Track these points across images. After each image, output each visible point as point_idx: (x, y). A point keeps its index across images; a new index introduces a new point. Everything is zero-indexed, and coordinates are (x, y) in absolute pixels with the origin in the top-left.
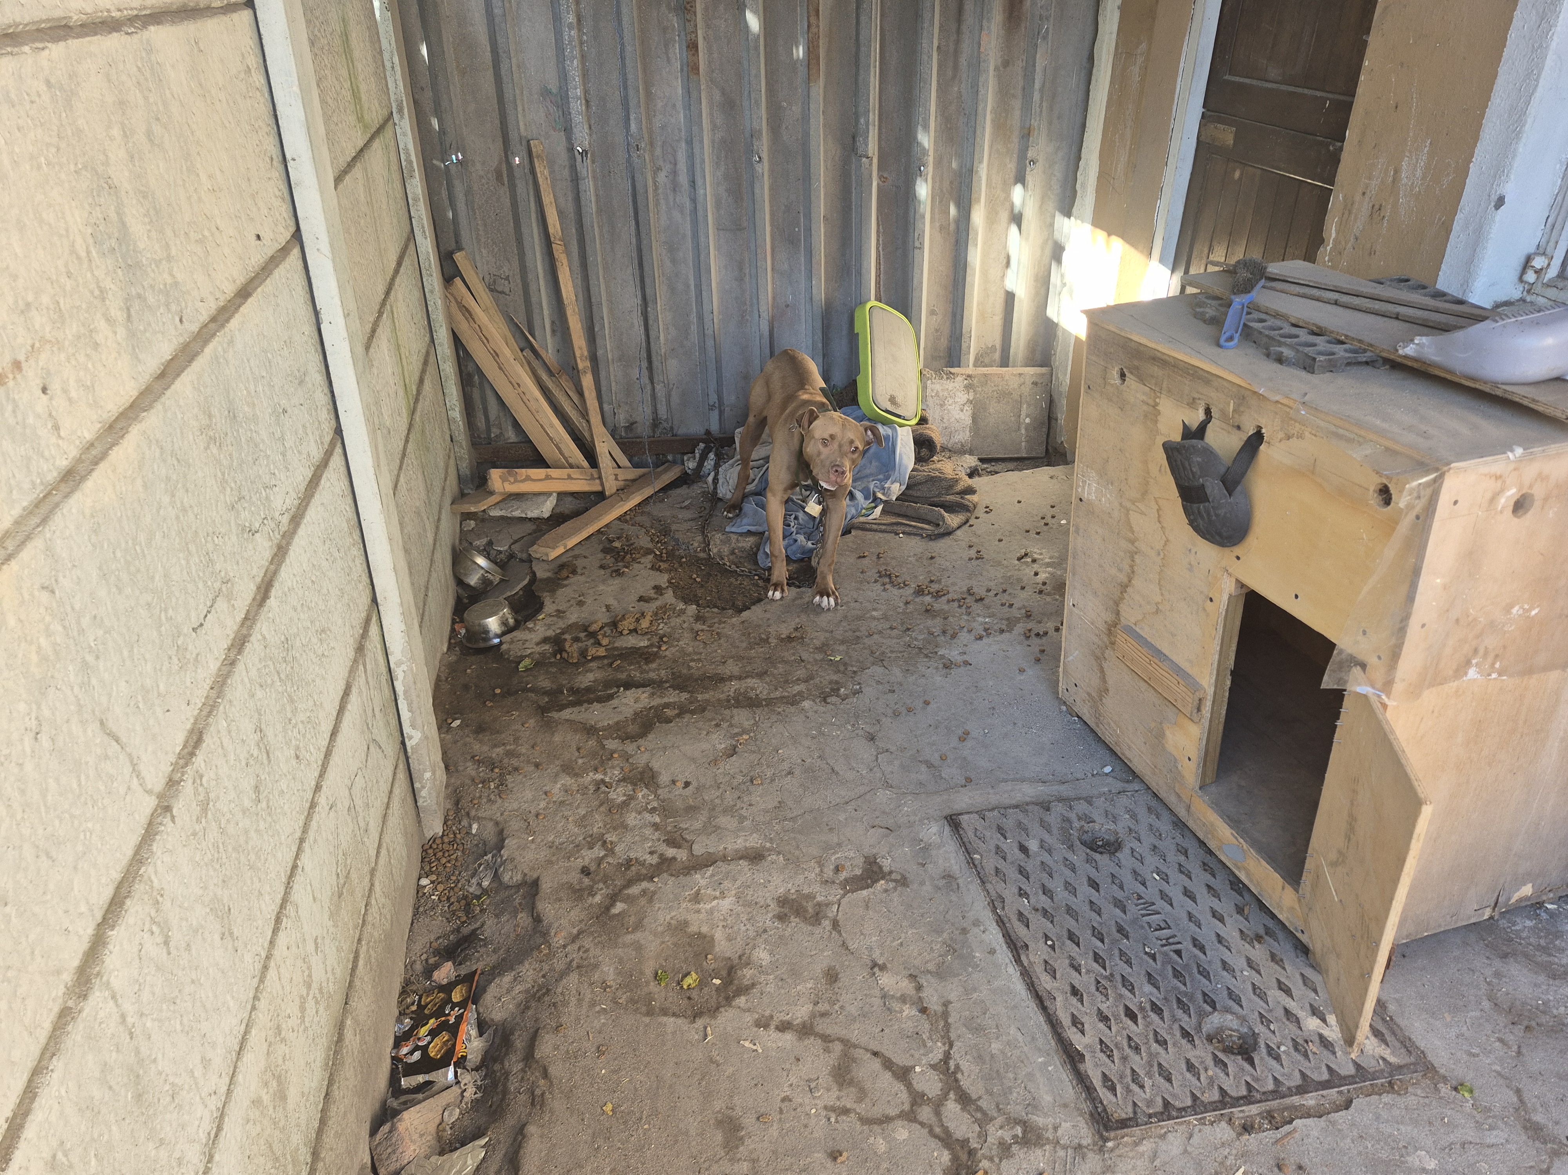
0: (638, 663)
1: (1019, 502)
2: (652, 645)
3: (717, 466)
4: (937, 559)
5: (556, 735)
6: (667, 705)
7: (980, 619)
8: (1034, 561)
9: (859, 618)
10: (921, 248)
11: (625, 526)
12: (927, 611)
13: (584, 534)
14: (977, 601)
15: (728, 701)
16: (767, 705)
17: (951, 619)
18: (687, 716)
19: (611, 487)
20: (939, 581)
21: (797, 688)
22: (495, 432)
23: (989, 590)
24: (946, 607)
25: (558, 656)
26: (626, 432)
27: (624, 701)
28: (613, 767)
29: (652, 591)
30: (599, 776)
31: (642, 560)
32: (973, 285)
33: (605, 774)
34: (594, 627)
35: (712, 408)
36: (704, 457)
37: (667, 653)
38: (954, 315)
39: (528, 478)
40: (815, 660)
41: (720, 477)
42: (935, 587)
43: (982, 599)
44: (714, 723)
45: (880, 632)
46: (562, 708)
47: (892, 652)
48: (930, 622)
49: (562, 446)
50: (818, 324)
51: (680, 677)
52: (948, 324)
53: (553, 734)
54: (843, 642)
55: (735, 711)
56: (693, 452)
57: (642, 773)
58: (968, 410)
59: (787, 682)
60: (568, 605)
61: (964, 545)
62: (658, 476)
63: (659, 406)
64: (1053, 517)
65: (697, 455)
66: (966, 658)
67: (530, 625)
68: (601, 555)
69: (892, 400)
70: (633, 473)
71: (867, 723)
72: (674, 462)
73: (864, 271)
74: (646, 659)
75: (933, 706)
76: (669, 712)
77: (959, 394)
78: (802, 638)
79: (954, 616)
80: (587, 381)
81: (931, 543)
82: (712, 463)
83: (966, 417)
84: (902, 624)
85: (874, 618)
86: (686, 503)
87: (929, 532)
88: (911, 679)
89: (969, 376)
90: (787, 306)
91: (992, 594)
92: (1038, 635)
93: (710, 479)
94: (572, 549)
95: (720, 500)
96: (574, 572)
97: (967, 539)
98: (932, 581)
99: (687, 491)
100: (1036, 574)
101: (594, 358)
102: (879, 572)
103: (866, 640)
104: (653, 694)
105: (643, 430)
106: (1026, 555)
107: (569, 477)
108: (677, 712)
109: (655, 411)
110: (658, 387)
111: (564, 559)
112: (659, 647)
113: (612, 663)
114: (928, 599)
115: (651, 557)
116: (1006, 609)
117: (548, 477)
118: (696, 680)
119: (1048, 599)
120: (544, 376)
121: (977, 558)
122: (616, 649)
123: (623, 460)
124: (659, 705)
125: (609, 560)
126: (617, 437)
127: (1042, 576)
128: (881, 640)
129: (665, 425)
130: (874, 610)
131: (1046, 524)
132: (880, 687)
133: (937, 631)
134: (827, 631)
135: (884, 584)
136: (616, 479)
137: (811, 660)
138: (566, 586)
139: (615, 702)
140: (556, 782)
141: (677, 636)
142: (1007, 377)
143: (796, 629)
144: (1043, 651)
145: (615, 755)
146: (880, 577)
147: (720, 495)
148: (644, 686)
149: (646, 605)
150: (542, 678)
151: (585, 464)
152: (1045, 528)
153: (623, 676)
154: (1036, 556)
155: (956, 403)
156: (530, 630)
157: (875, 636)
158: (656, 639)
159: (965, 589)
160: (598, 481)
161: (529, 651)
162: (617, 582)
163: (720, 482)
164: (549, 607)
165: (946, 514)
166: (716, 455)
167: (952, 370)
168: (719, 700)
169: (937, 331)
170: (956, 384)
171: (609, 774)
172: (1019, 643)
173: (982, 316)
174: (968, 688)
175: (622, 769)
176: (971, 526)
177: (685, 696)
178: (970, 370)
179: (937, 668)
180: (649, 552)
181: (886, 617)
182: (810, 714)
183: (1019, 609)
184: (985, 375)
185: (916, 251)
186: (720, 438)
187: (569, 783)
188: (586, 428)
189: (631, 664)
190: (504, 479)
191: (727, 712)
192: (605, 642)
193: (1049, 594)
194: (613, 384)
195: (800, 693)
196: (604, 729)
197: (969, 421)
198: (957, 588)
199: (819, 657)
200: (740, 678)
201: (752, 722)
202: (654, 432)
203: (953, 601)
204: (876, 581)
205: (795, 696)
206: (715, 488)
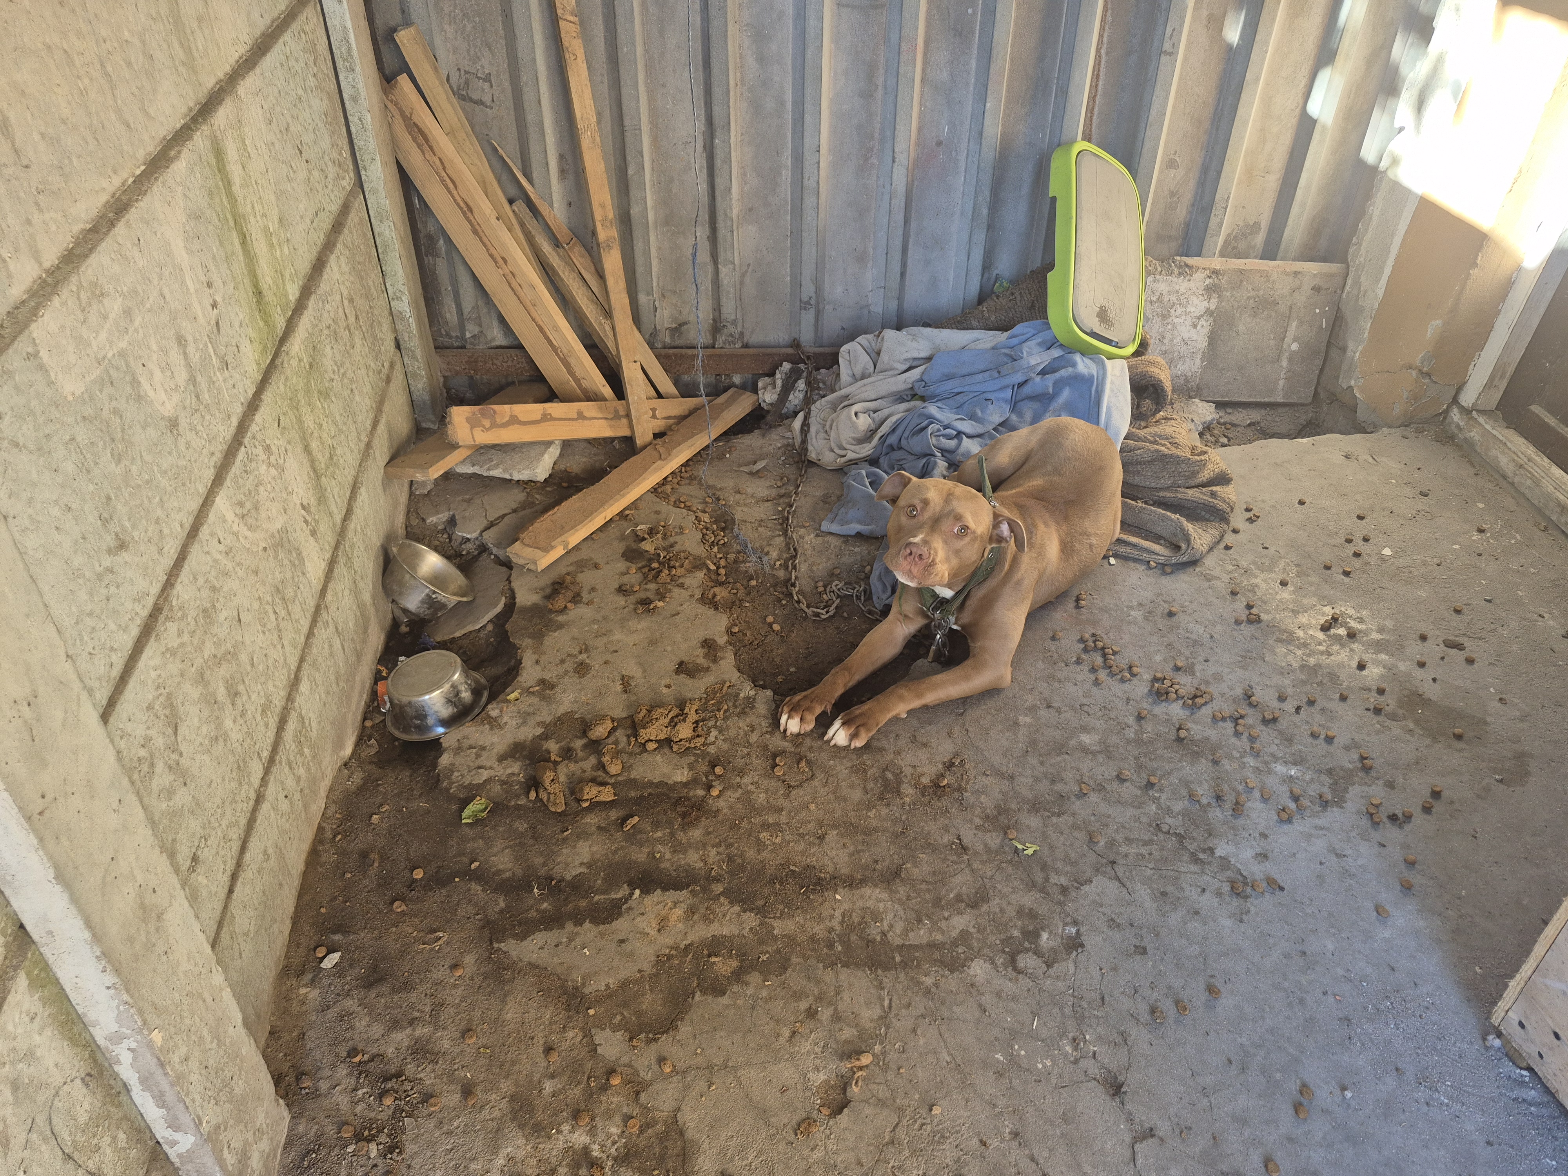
0: (670, 823)
1: (1301, 503)
2: (693, 782)
3: (808, 402)
4: (1181, 618)
5: (511, 1003)
6: (715, 946)
7: (1280, 768)
8: (1352, 635)
9: (1060, 748)
10: (1172, 54)
11: (665, 507)
12: (1179, 740)
13: (598, 521)
14: (1265, 722)
15: (831, 945)
16: (905, 965)
17: (1226, 764)
18: (754, 978)
19: (643, 434)
20: (1189, 670)
21: (960, 922)
22: (471, 330)
23: (1282, 699)
24: (1213, 734)
25: (533, 795)
26: (672, 336)
27: (641, 923)
28: (609, 1114)
29: (700, 652)
30: (580, 1138)
31: (687, 581)
32: (1246, 122)
33: (592, 1132)
34: (600, 731)
35: (805, 305)
36: (788, 387)
37: (721, 803)
38: (1205, 170)
39: (514, 420)
40: (988, 849)
41: (812, 420)
42: (1186, 684)
43: (1275, 720)
44: (803, 1005)
45: (1100, 788)
46: (525, 929)
47: (1128, 840)
48: (1188, 770)
49: (572, 361)
50: (987, 179)
51: (742, 868)
52: (1192, 184)
53: (503, 1001)
54: (1035, 807)
55: (845, 975)
56: (772, 374)
57: (663, 1138)
58: (1205, 326)
59: (937, 902)
60: (560, 670)
61: (1222, 586)
62: (716, 413)
63: (724, 300)
64: (1366, 540)
65: (779, 383)
66: (1271, 869)
67: (493, 711)
68: (622, 565)
69: (1103, 315)
70: (678, 406)
71: (1100, 1039)
72: (743, 387)
73: (1072, 89)
74: (684, 815)
75: (1227, 1002)
76: (723, 966)
77: (1195, 300)
78: (960, 789)
79: (1231, 758)
80: (613, 261)
81: (1166, 581)
82: (801, 396)
83: (1199, 338)
84: (1140, 767)
85: (1085, 750)
86: (760, 465)
87: (1162, 560)
88: (1174, 919)
89: (1216, 272)
90: (939, 144)
91: (1289, 706)
92: (1393, 818)
93: (797, 423)
94: (577, 548)
95: (812, 464)
96: (576, 599)
97: (1226, 578)
98: (1177, 669)
99: (761, 442)
100: (1361, 667)
101: (625, 220)
102: (1082, 640)
103: (1077, 806)
104: (691, 911)
105: (699, 335)
106: (1335, 619)
107: (581, 416)
108: (735, 964)
109: (717, 308)
110: (724, 270)
111: (563, 570)
112: (709, 787)
113: (624, 820)
114: (1176, 710)
115: (700, 575)
116: (1321, 746)
117: (546, 417)
118: (772, 881)
119: (1396, 729)
120: (546, 248)
121: (1250, 622)
122: (632, 783)
123: (666, 384)
124: (703, 943)
125: (634, 578)
126: (659, 345)
127: (1373, 672)
128: (1104, 808)
129: (731, 329)
130: (1085, 729)
131: (1357, 555)
132: (1117, 936)
133: (1204, 792)
134: (1002, 775)
135: (1093, 670)
136: (654, 416)
137: (980, 847)
138: (560, 626)
139: (621, 925)
140: (495, 1151)
141: (740, 762)
142: (1274, 276)
143: (949, 765)
144: (1411, 864)
145: (615, 1081)
146: (1086, 650)
147: (813, 456)
148: (677, 886)
149: (689, 681)
150: (499, 844)
151: (607, 391)
152: (1357, 562)
153: (640, 855)
154: (1353, 624)
155: (1186, 313)
156: (494, 724)
157: (1094, 797)
158: (703, 767)
159: (1239, 691)
160: (624, 421)
161: (485, 775)
162: (643, 625)
163: (813, 430)
164: (529, 674)
165: (1189, 527)
166: (808, 383)
167: (1190, 261)
168: (813, 939)
169: (1172, 194)
170: (1192, 285)
171: (601, 1137)
172: (1364, 837)
173: (1249, 172)
174: (1287, 956)
175: (627, 1118)
176: (1227, 548)
177: (751, 920)
178: (1217, 263)
179: (1219, 894)
180: (698, 564)
181: (1107, 751)
182: (988, 999)
183: (1347, 748)
184: (1241, 272)
185: (1164, 59)
186: (817, 355)
187: (520, 1154)
188: (610, 333)
189: (656, 825)
190: (473, 423)
191: (828, 976)
192: (614, 769)
193: (1393, 717)
194: (655, 263)
195: (964, 936)
196: (598, 1000)
197: (1202, 342)
198: (1224, 687)
199: (994, 840)
200: (852, 883)
201: (877, 1012)
202: (715, 339)
203: (1224, 719)
204: (1079, 662)
205: (955, 943)
206: (804, 441)
